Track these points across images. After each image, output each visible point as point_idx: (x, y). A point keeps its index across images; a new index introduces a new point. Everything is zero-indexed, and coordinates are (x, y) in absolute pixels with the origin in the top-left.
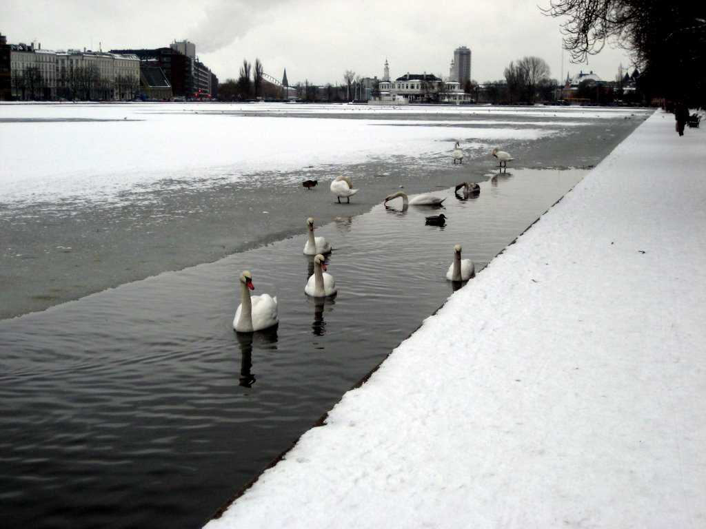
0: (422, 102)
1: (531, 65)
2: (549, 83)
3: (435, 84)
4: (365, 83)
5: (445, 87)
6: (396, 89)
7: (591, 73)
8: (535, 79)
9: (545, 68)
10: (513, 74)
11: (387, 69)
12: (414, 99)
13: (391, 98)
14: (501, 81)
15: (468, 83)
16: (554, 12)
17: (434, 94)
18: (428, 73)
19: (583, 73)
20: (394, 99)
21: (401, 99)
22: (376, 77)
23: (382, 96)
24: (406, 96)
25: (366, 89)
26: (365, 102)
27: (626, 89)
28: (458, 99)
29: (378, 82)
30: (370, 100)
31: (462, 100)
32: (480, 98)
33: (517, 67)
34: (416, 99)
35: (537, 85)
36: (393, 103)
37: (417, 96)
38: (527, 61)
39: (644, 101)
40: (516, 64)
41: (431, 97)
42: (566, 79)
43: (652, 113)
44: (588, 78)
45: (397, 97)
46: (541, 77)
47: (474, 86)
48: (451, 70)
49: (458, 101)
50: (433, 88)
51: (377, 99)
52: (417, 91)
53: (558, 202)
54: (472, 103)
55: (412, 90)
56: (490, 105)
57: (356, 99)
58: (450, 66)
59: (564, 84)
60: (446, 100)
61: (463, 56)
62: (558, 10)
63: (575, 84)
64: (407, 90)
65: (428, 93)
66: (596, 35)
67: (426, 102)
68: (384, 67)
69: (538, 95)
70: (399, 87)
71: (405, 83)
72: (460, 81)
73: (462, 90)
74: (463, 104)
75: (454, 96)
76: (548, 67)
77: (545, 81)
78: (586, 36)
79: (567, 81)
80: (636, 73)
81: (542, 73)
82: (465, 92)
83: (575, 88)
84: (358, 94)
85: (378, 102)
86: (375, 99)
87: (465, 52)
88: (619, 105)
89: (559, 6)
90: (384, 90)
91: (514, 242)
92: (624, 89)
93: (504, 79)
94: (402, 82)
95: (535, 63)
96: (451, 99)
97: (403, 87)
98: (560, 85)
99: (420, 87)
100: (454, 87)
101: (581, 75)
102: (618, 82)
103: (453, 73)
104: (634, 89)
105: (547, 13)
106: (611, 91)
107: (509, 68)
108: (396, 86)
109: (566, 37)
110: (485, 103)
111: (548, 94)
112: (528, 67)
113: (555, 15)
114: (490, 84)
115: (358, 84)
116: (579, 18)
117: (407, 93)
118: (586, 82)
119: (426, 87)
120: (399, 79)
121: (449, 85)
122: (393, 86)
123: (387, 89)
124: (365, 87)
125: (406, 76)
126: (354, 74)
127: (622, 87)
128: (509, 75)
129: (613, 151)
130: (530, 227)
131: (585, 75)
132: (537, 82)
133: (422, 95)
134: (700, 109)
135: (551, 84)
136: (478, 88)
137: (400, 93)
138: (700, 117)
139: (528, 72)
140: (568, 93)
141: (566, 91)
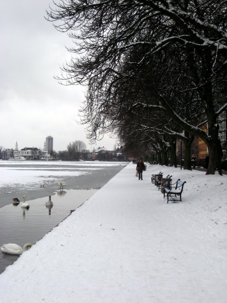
0: (32, 159)
1: (78, 144)
2: (86, 152)
3: (38, 151)
4: (8, 151)
5: (42, 153)
6: (21, 154)
7: (103, 147)
8: (80, 150)
9: (84, 145)
10: (71, 148)
11: (17, 145)
12: (28, 158)
13: (19, 158)
14: (66, 151)
15: (52, 151)
16: (82, 123)
17: (37, 156)
18: (35, 147)
19: (100, 147)
20: (20, 158)
21: (23, 158)
22: (12, 149)
23: (15, 157)
24: (25, 157)
25: (8, 154)
26: (7, 159)
27: (118, 154)
28: (47, 158)
29: (14, 150)
30: (9, 158)
31: (49, 159)
32: (57, 158)
33: (72, 145)
34: (29, 158)
35: (81, 152)
36: (19, 160)
37: (30, 157)
38: (77, 142)
39: (125, 159)
40: (72, 144)
41: (36, 157)
42: (93, 150)
43: (128, 164)
44: (102, 149)
45: (21, 157)
46: (83, 149)
47: (55, 153)
48: (44, 146)
49: (47, 159)
50: (37, 153)
51: (13, 158)
52: (30, 155)
53: (81, 206)
54: (53, 160)
55: (28, 154)
56: (61, 161)
57: (3, 158)
58: (44, 144)
59: (92, 152)
60: (42, 159)
61: (50, 140)
62: (84, 122)
63: (97, 152)
64: (25, 154)
65: (34, 156)
66: (100, 132)
67: (33, 160)
68: (16, 144)
69: (81, 156)
70: (22, 153)
71: (25, 151)
72: (49, 151)
73: (49, 155)
74: (50, 160)
75: (46, 157)
76: (85, 145)
77: (84, 150)
78: (96, 133)
79: (93, 151)
80: (122, 147)
81: (83, 147)
82: (50, 155)
83: (97, 154)
84: (4, 156)
85: (13, 159)
86: (12, 158)
87: (51, 138)
88: (115, 161)
89: (84, 120)
90: (15, 154)
91: (57, 226)
92: (117, 154)
93: (67, 150)
94: (23, 151)
95: (80, 143)
96: (45, 158)
97: (24, 153)
98: (90, 152)
99: (31, 153)
100: (45, 153)
101: (99, 148)
102: (114, 151)
103: (45, 147)
104: (121, 154)
105: (79, 123)
106: (112, 155)
107: (69, 145)
108: (21, 153)
109: (87, 133)
110: (59, 160)
111: (86, 156)
112: (77, 145)
113: (82, 124)
114: (61, 152)
115: (4, 152)
116: (92, 125)
117: (25, 155)
118: (101, 151)
119: (34, 153)
120: (22, 150)
121: (43, 152)
122: (20, 153)
123: (17, 154)
124: (7, 153)
125: (25, 148)
126: (2, 147)
127: (116, 153)
128: (69, 148)
129: (109, 181)
130: (66, 218)
131: (101, 148)
132: (81, 151)
133: (32, 157)
134: (148, 162)
135: (87, 151)
136: (56, 153)
137: (22, 155)
138: (147, 166)
139: (77, 147)
140: (94, 156)
141: (93, 155)
